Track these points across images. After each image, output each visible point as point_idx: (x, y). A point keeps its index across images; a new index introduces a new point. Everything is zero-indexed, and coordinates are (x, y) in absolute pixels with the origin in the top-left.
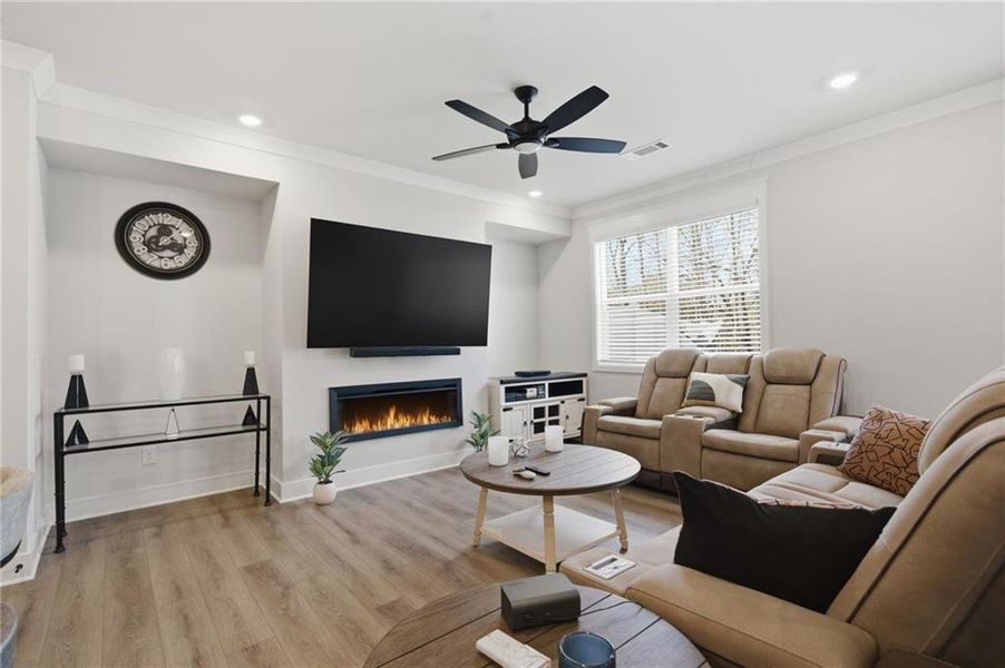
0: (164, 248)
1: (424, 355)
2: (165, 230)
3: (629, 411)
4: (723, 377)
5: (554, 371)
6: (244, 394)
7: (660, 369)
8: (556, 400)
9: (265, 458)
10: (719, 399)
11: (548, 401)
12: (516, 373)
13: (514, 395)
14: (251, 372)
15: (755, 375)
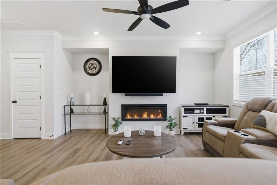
0: (92, 69)
1: (150, 96)
2: (93, 64)
6: (103, 104)
7: (249, 107)
8: (210, 116)
9: (106, 121)
10: (269, 127)
11: (205, 115)
12: (194, 104)
13: (188, 112)
14: (105, 99)
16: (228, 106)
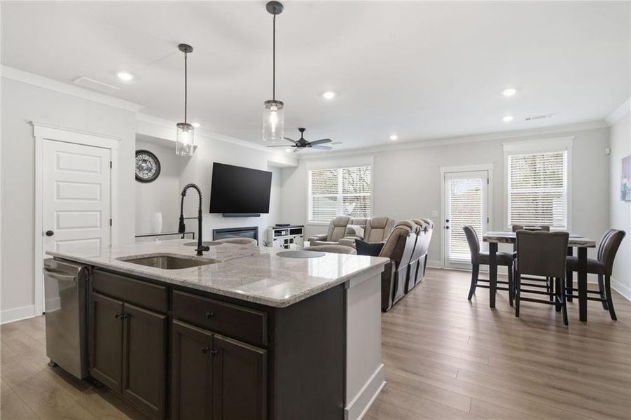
0: (145, 169)
3: (325, 239)
4: (358, 226)
5: (292, 224)
7: (336, 224)
8: (292, 236)
10: (357, 234)
11: (289, 237)
12: (276, 225)
13: (277, 234)
15: (368, 225)
16: (303, 226)
